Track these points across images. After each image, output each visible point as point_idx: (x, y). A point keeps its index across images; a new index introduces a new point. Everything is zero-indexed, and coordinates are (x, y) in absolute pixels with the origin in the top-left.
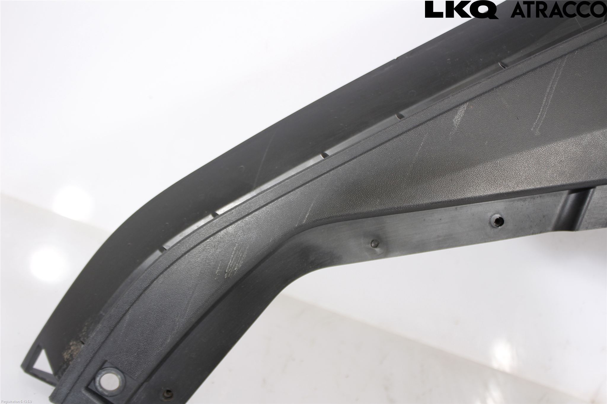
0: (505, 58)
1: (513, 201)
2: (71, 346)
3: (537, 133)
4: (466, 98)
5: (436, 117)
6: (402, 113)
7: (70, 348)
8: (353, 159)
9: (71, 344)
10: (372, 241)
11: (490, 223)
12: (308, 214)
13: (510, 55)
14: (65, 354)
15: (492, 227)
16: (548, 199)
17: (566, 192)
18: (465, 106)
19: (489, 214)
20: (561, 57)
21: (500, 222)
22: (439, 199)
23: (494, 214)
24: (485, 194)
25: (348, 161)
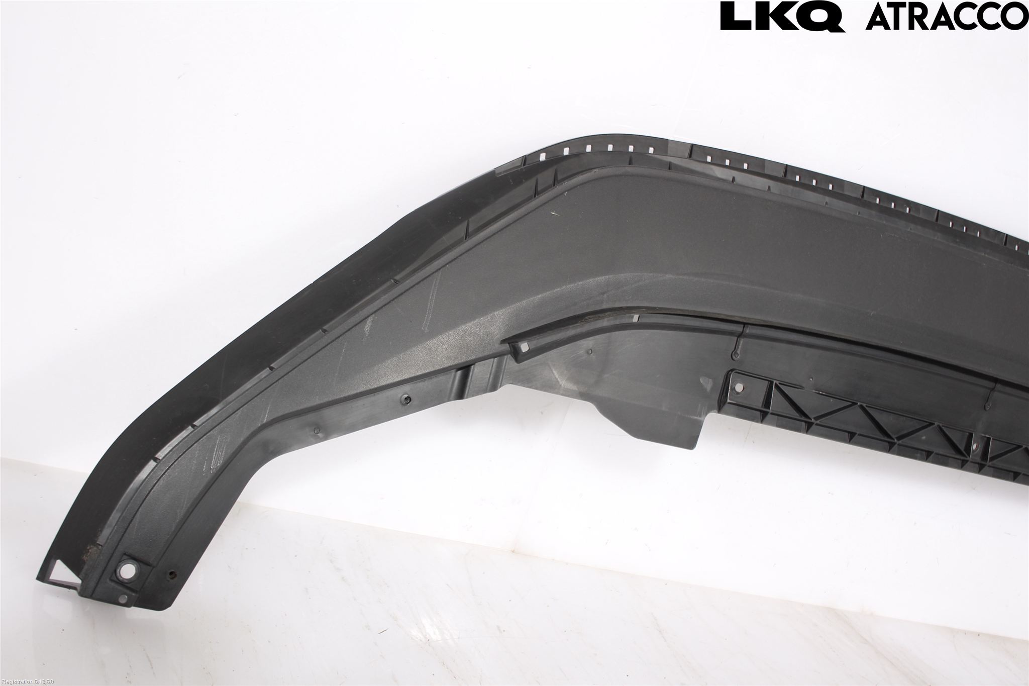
0: (396, 275)
1: (416, 383)
2: (89, 550)
3: (426, 330)
4: (371, 311)
5: (351, 328)
6: (325, 328)
7: (89, 552)
8: (294, 368)
9: (88, 548)
10: (315, 429)
11: (401, 402)
12: (267, 415)
13: (399, 273)
14: (84, 557)
15: (403, 405)
16: (442, 378)
17: (453, 371)
18: (371, 317)
19: (400, 396)
20: (437, 271)
21: (408, 399)
22: (384, 383)
23: (403, 395)
24: (395, 381)
25: (291, 371)
